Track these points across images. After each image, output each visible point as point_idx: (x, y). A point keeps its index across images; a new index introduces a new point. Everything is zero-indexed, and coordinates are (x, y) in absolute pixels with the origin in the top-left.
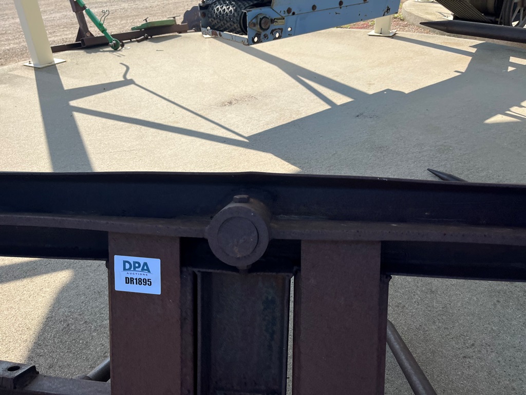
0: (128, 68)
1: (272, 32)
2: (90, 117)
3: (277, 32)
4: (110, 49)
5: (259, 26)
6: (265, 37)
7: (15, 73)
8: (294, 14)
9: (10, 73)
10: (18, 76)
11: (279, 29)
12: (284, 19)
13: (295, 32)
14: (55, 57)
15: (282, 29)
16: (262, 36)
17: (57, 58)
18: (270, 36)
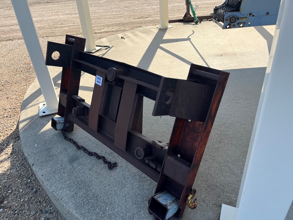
0: (194, 32)
1: (238, 24)
2: (162, 51)
3: (241, 24)
4: (194, 23)
5: (229, 21)
6: (234, 26)
7: (152, 30)
8: (253, 16)
9: (151, 29)
10: (152, 31)
11: (243, 22)
12: (247, 18)
13: (253, 24)
14: (169, 25)
15: (245, 23)
16: (232, 25)
17: (170, 26)
18: (237, 25)
